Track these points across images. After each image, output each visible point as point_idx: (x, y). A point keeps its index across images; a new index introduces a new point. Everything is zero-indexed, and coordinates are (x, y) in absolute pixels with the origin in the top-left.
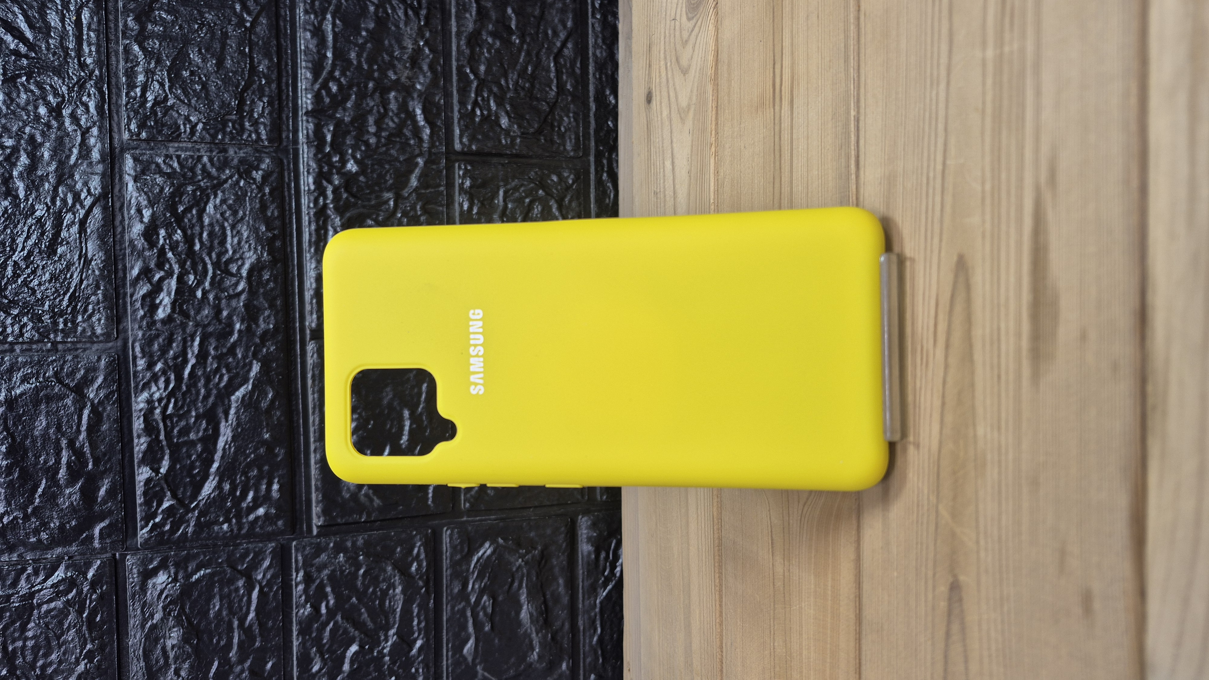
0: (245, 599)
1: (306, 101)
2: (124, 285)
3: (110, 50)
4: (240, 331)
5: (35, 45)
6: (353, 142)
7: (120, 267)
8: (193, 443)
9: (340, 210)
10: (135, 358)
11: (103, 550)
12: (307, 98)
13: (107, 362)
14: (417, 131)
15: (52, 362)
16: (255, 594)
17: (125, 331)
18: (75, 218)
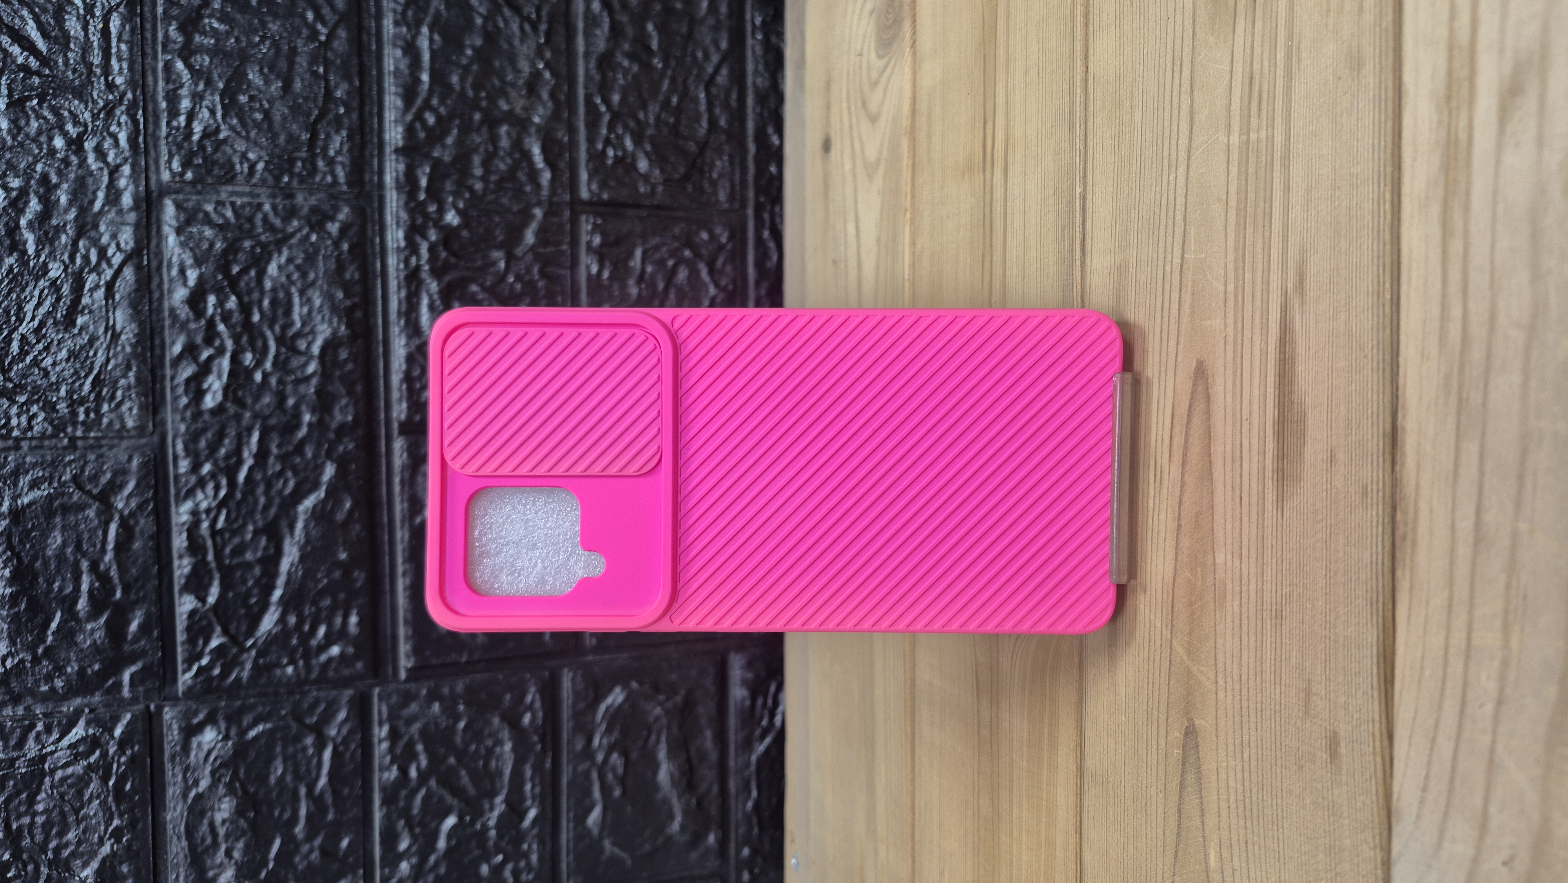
0: (315, 760)
1: (394, 135)
2: (162, 365)
3: (147, 67)
4: (310, 425)
5: (50, 59)
6: (454, 188)
7: (157, 342)
8: (248, 566)
9: (436, 273)
10: (176, 458)
11: (134, 700)
12: (397, 133)
13: (141, 463)
14: (533, 175)
15: (70, 462)
16: (327, 754)
17: (163, 423)
18: (100, 279)
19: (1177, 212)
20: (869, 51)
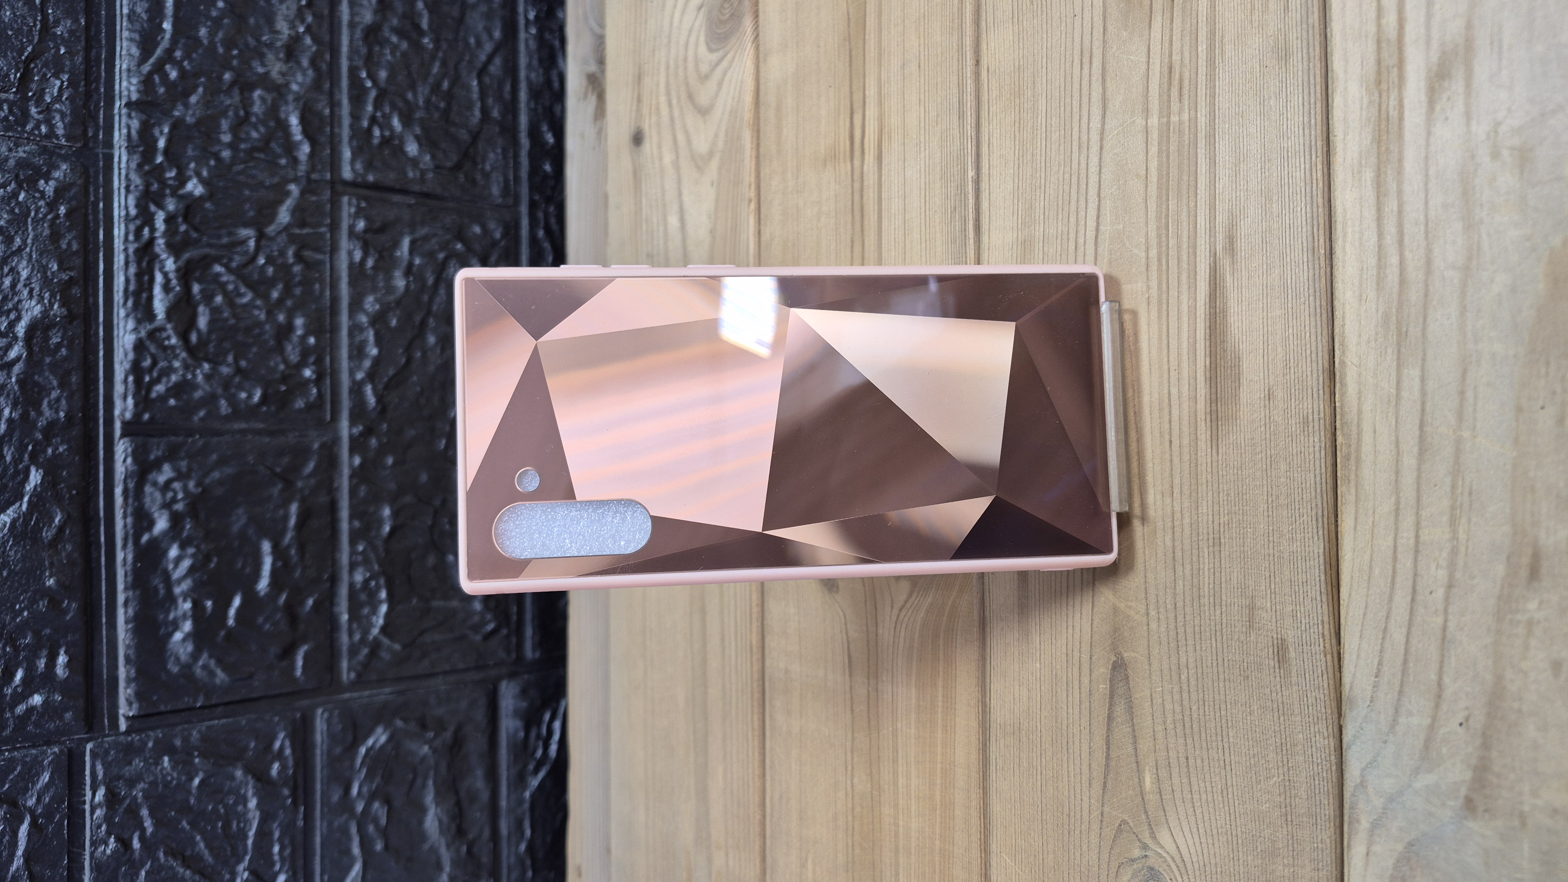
0: (7, 837)
1: (127, 87)
4: (10, 421)
6: (197, 153)
9: (174, 249)
12: (130, 83)
14: (290, 148)
16: (24, 829)
19: (1090, 189)
20: (697, 45)
